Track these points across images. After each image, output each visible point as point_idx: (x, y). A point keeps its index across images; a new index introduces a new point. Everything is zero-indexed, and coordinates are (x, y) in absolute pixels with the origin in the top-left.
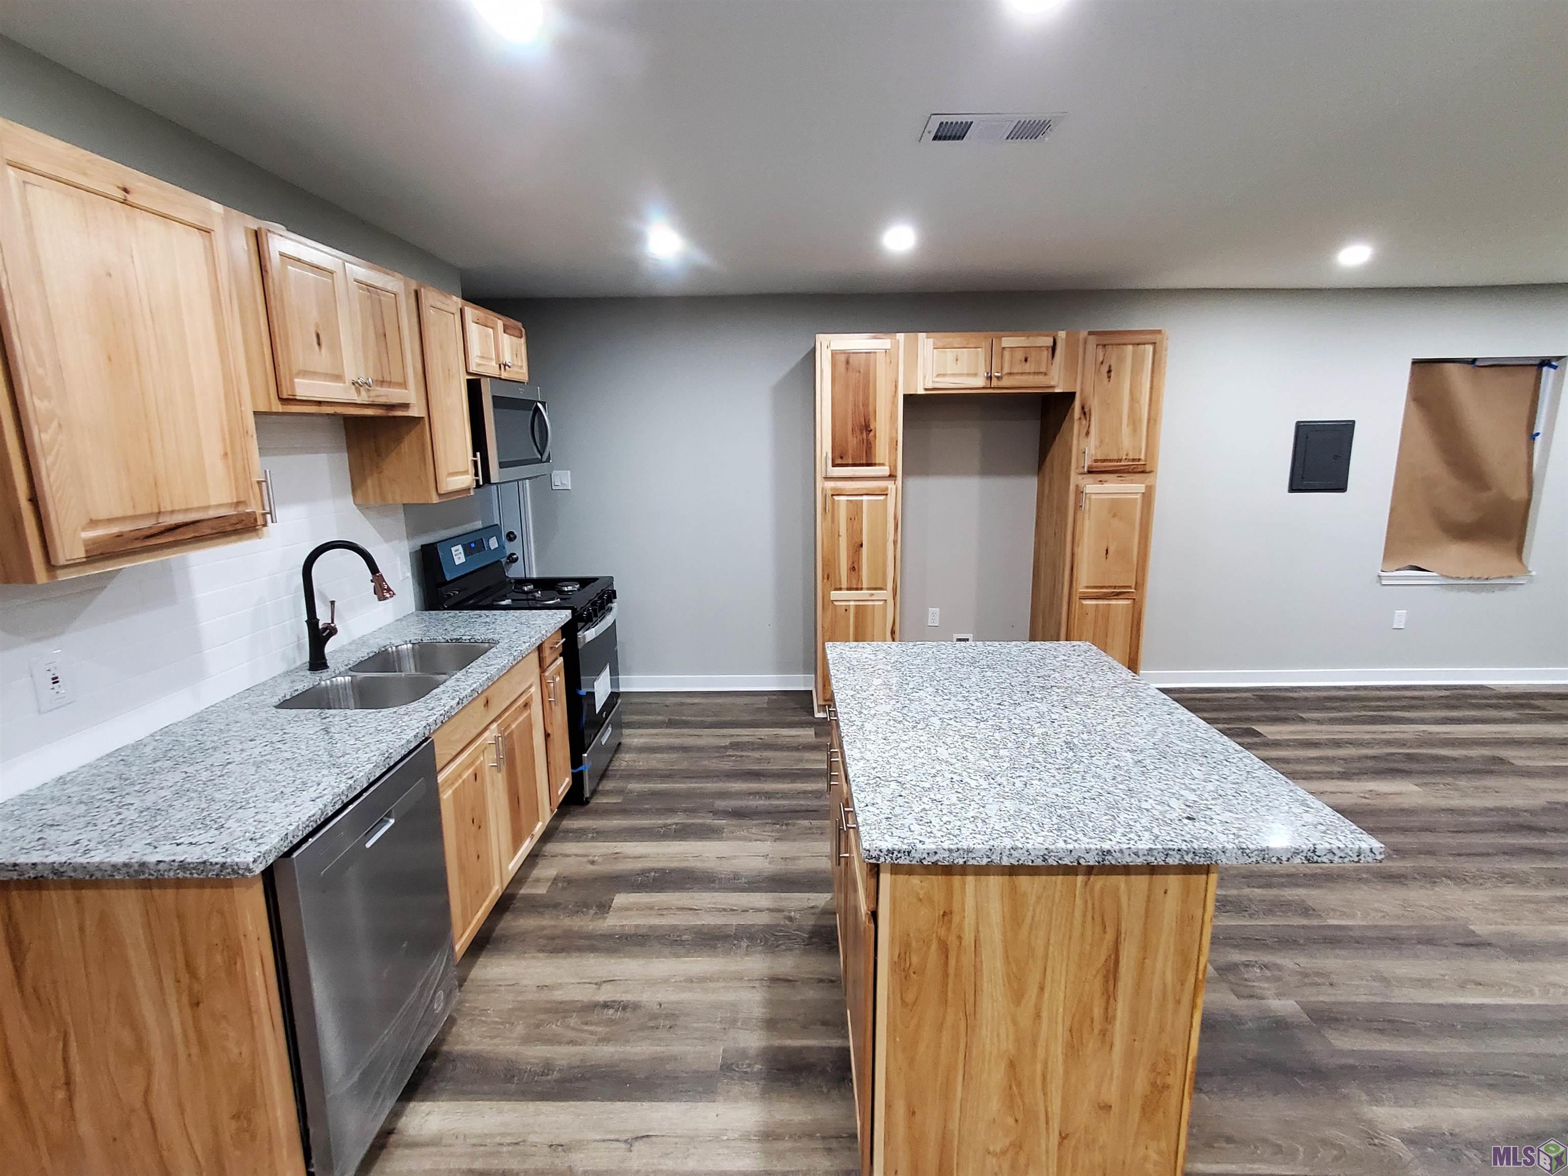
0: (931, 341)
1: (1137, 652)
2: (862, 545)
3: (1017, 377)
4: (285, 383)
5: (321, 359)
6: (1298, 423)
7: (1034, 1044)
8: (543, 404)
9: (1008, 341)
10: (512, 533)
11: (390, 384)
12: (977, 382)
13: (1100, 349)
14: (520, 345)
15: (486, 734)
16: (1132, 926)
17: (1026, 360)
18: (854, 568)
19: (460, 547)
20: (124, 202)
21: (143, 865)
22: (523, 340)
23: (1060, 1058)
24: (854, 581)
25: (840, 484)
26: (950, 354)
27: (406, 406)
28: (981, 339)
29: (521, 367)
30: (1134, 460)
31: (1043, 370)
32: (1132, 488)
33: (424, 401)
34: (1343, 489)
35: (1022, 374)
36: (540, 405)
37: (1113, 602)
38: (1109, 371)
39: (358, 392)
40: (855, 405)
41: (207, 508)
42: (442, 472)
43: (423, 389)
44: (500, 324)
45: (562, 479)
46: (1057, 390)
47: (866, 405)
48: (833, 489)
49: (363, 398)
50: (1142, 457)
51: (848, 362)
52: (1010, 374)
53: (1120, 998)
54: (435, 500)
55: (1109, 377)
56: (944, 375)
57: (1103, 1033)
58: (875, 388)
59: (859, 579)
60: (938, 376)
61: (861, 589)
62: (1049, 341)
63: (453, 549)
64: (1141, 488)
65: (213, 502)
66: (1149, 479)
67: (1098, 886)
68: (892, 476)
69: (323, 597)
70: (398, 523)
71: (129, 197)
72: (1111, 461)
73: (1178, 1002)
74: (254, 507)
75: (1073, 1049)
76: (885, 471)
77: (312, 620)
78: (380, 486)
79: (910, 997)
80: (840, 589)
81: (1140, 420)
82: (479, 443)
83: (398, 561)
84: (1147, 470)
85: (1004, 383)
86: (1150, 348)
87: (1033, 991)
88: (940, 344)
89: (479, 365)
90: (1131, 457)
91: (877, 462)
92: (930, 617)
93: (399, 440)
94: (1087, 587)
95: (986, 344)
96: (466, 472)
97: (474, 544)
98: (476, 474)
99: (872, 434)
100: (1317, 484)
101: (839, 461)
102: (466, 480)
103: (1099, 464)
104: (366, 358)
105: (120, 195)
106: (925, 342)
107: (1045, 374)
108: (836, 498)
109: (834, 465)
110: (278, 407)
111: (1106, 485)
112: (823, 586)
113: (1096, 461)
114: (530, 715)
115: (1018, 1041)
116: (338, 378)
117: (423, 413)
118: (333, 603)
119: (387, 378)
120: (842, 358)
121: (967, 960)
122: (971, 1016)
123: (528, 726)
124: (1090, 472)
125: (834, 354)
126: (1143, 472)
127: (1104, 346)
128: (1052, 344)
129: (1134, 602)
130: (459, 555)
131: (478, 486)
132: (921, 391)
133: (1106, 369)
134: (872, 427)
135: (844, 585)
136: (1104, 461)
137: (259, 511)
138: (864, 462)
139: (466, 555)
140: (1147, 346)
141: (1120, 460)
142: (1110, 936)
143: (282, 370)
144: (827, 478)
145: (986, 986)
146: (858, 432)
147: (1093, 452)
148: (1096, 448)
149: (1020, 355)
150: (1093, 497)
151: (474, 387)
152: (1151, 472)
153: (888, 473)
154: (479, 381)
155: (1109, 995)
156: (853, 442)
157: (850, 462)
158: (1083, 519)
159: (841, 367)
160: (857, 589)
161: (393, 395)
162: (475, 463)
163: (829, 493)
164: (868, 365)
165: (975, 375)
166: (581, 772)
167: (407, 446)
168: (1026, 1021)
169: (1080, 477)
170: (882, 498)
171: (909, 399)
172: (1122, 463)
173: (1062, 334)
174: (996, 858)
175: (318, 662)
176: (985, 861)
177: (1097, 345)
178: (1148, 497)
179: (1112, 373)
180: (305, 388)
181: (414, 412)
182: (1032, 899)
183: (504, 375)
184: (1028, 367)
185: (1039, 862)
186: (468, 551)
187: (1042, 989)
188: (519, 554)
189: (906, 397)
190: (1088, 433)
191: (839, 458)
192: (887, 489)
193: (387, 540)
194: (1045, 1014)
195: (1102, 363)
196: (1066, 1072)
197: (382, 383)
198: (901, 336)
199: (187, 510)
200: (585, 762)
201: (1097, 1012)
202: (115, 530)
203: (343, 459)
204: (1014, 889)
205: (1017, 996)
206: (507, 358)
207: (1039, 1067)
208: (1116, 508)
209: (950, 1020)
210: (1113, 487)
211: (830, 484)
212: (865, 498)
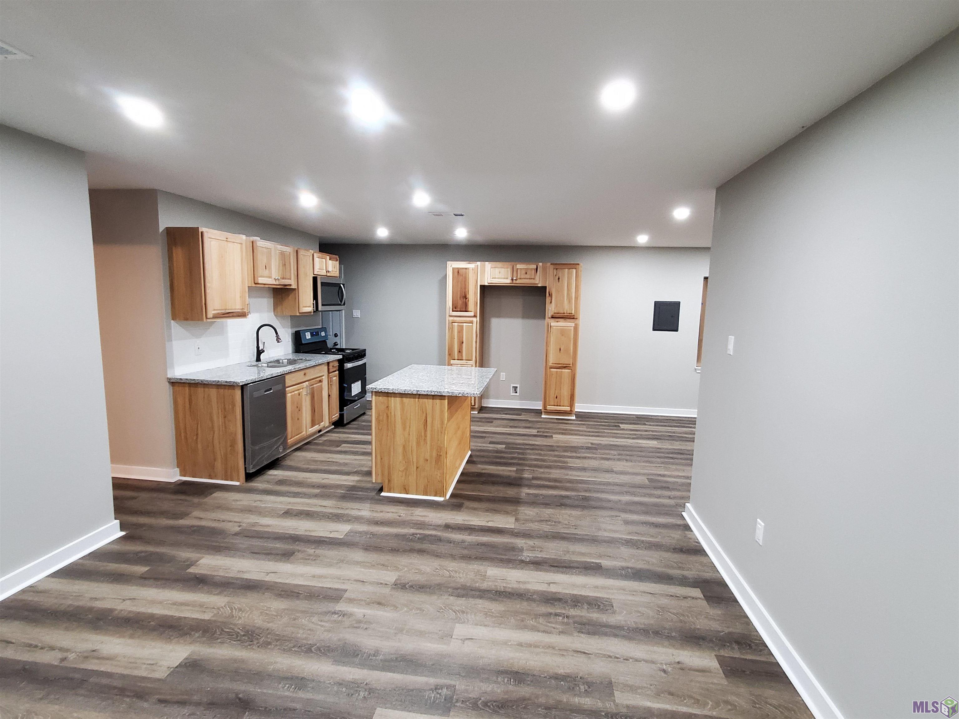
0: (490, 265)
1: (574, 392)
2: (463, 343)
3: (523, 280)
4: (256, 279)
5: (266, 272)
6: (655, 302)
7: (409, 442)
8: (344, 285)
9: (519, 266)
10: (336, 334)
11: (285, 279)
12: (507, 281)
13: (555, 270)
14: (336, 264)
15: (304, 384)
16: (429, 411)
17: (526, 273)
18: (460, 352)
19: (309, 333)
20: (227, 241)
21: (219, 381)
22: (338, 262)
23: (415, 446)
24: (460, 357)
25: (455, 318)
26: (497, 270)
27: (290, 285)
28: (508, 265)
29: (336, 272)
30: (569, 313)
31: (533, 277)
32: (569, 324)
33: (297, 284)
34: (677, 330)
35: (525, 279)
36: (342, 285)
37: (563, 370)
38: (559, 279)
39: (276, 281)
40: (461, 288)
41: (235, 309)
42: (301, 306)
43: (297, 280)
44: (328, 257)
45: (357, 313)
46: (539, 285)
47: (465, 288)
48: (452, 320)
49: (277, 283)
50: (573, 312)
51: (458, 272)
52: (520, 279)
53: (428, 431)
54: (298, 314)
55: (559, 281)
56: (495, 278)
57: (425, 440)
58: (469, 283)
59: (462, 356)
60: (493, 278)
61: (463, 360)
62: (535, 267)
63: (306, 333)
64: (573, 325)
65: (237, 308)
66: (577, 321)
67: (421, 401)
68: (475, 316)
69: (261, 341)
70: (288, 322)
71: (228, 240)
72: (561, 313)
73: (442, 433)
74: (246, 310)
75: (418, 444)
76: (472, 314)
77: (258, 347)
78: (282, 309)
79: (380, 428)
80: (454, 360)
81: (572, 298)
82: (315, 297)
83: (287, 335)
84: (575, 317)
85: (517, 282)
86: (574, 271)
87: (408, 428)
88: (493, 266)
89: (318, 272)
90: (568, 312)
91: (469, 310)
92: (501, 376)
93: (288, 296)
94: (553, 364)
95: (511, 267)
96: (310, 307)
97: (315, 333)
98: (314, 308)
99: (467, 299)
100: (665, 328)
101: (454, 310)
102: (310, 309)
103: (556, 314)
104: (279, 272)
105: (226, 239)
106: (488, 265)
107: (534, 279)
108: (453, 324)
109: (453, 311)
110: (254, 285)
111: (559, 323)
112: (448, 358)
113: (555, 313)
114: (321, 385)
115: (405, 441)
116: (270, 277)
117: (296, 287)
118: (264, 343)
119: (285, 277)
120: (457, 271)
121: (393, 419)
122: (394, 433)
123: (321, 389)
124: (552, 317)
125: (453, 269)
126: (574, 318)
127: (557, 269)
128: (536, 268)
129: (572, 371)
130: (308, 336)
131: (314, 312)
132: (486, 284)
133: (558, 278)
134: (467, 297)
135: (456, 358)
136: (558, 313)
137: (247, 312)
138: (464, 310)
139: (311, 336)
140: (573, 270)
141: (564, 313)
142: (424, 415)
143: (255, 276)
144: (450, 316)
145: (397, 426)
146: (462, 299)
147: (553, 309)
148: (554, 308)
149: (524, 272)
150: (554, 327)
151: (315, 279)
152: (577, 319)
153: (473, 315)
154: (317, 277)
155: (426, 431)
156: (460, 302)
157: (459, 310)
158: (550, 336)
159: (456, 274)
160: (461, 360)
161: (286, 282)
162: (314, 304)
163: (451, 322)
164: (466, 274)
165: (507, 278)
166: (343, 414)
167: (291, 297)
168: (407, 436)
169: (549, 319)
170: (471, 324)
171: (483, 287)
172: (565, 315)
173: (540, 264)
174: (394, 391)
175: (258, 359)
176: (392, 392)
177: (554, 269)
178: (576, 328)
179: (560, 280)
180: (261, 280)
181: (293, 287)
182: (406, 404)
183: (328, 275)
184: (528, 276)
185: (403, 393)
186: (312, 335)
187: (410, 427)
188: (339, 343)
189: (481, 286)
190: (551, 302)
191: (455, 308)
192: (473, 321)
193: (284, 328)
194: (411, 434)
195: (556, 275)
196: (417, 450)
197: (283, 278)
198: (479, 263)
199: (231, 309)
200: (345, 411)
201: (423, 434)
202: (218, 312)
203: (272, 300)
204: (402, 401)
205: (404, 429)
206: (330, 269)
207: (410, 448)
208: (563, 332)
209: (389, 434)
210: (562, 323)
211: (452, 318)
212: (464, 324)
